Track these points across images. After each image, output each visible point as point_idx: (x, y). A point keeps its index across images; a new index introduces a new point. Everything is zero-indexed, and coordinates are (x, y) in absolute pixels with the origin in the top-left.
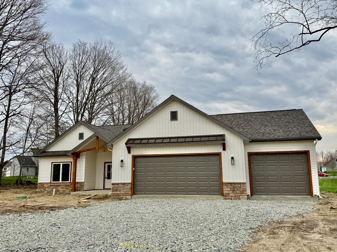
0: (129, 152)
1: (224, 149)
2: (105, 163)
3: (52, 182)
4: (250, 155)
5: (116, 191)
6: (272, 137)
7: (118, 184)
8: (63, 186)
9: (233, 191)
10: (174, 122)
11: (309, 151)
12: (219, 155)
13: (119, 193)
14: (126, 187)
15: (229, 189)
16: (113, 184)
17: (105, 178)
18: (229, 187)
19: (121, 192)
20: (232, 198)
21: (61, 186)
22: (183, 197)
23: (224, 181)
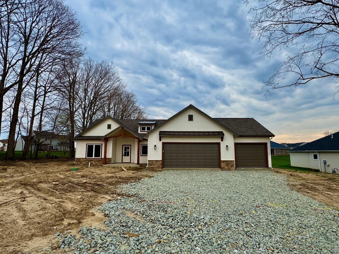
0: (160, 140)
1: (222, 140)
2: (123, 145)
3: (87, 157)
4: (236, 144)
5: (151, 165)
6: (248, 134)
7: (153, 161)
8: (96, 160)
9: (227, 165)
10: (190, 122)
11: (267, 143)
12: (219, 144)
13: (153, 166)
14: (158, 163)
15: (225, 164)
16: (149, 161)
17: (122, 155)
18: (224, 163)
19: (155, 166)
20: (226, 169)
21: (94, 160)
22: (196, 169)
23: (222, 159)
